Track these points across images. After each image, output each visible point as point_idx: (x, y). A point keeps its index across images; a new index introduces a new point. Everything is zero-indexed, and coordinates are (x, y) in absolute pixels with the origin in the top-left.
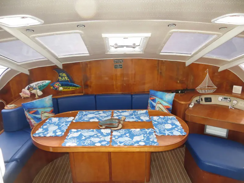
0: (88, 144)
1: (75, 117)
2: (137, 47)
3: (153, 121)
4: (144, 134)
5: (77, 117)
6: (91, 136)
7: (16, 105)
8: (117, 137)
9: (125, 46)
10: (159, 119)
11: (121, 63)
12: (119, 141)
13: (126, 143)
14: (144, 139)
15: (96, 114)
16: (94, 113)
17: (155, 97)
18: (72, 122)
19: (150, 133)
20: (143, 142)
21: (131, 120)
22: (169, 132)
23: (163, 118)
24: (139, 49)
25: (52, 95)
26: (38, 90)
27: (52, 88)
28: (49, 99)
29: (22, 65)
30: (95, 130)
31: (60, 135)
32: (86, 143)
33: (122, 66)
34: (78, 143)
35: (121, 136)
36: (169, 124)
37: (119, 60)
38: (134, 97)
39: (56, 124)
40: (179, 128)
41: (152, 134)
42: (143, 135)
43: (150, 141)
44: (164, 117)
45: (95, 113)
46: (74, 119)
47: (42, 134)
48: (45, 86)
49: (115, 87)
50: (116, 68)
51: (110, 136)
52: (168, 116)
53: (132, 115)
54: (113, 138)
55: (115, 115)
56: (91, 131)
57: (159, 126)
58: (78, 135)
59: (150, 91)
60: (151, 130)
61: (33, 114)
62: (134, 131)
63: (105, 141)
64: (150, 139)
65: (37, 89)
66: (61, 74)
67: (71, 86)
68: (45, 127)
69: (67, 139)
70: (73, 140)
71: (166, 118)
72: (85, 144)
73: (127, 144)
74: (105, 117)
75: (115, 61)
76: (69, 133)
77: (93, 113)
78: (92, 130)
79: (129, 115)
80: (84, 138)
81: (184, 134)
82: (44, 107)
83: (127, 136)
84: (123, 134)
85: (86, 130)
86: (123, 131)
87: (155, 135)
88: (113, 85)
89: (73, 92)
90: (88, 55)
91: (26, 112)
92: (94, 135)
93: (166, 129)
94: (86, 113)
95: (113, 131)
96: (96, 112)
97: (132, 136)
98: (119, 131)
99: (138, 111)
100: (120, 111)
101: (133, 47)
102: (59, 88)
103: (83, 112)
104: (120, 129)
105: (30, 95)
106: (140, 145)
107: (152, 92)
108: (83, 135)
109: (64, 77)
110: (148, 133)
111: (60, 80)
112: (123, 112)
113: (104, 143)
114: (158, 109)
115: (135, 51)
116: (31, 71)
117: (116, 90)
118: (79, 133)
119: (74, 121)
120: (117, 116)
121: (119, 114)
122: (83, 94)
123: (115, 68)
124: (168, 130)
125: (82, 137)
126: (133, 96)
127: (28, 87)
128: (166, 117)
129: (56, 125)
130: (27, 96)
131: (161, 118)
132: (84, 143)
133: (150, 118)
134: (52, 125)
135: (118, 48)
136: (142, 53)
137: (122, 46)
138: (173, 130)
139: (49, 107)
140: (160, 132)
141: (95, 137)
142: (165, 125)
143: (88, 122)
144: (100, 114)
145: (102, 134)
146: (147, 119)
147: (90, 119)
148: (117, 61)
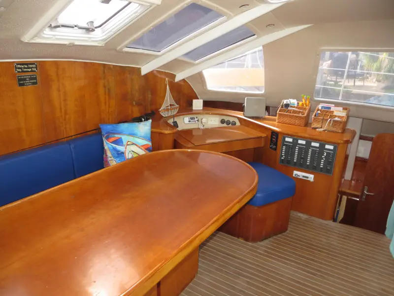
11: (32, 71)
17: (118, 136)
33: (35, 78)
37: (27, 64)
49: (24, 133)
50: (23, 85)
59: (101, 127)
75: (19, 68)
88: (19, 130)
114: (130, 156)
123: (20, 85)
126: (72, 145)
148: (23, 67)
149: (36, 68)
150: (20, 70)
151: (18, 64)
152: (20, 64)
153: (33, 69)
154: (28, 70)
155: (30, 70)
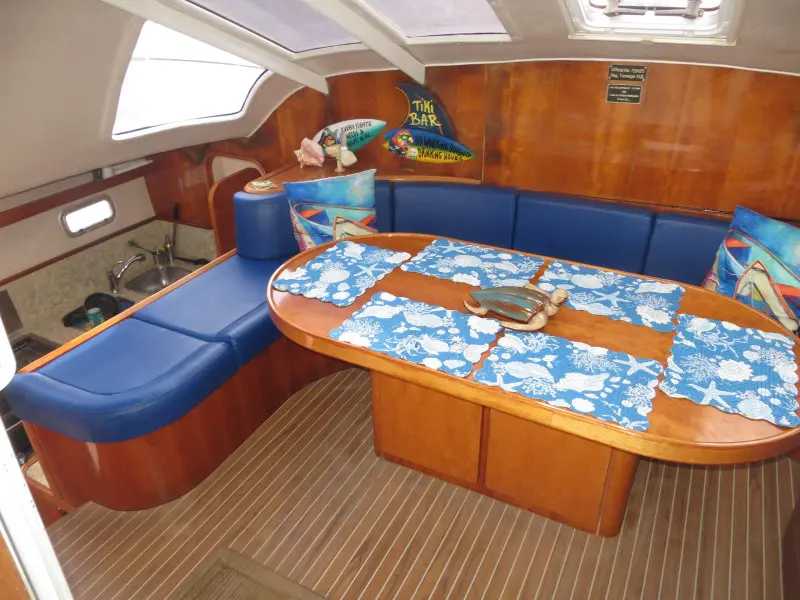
0: (405, 353)
1: (414, 254)
2: (706, 14)
3: (680, 335)
4: (613, 374)
5: (420, 257)
6: (425, 330)
7: (274, 185)
8: (506, 356)
9: (651, 8)
10: (714, 331)
11: (636, 79)
12: (507, 374)
13: (524, 388)
14: (603, 391)
15: (484, 260)
16: (484, 253)
17: (746, 241)
18: (397, 269)
19: (640, 378)
20: (590, 399)
21: (596, 309)
22: (721, 396)
23: (733, 334)
24: (715, 26)
25: (374, 170)
26: (345, 148)
27: (387, 145)
28: (365, 183)
29: (304, 59)
30: (449, 313)
31: (342, 301)
32: (398, 347)
33: (638, 92)
34: (376, 340)
35: (522, 358)
36: (747, 362)
37: (630, 67)
38: (661, 225)
39: (349, 264)
40: (779, 390)
41: (645, 384)
42: (605, 376)
43: (620, 405)
44: (737, 328)
45: (483, 256)
46: (409, 260)
47: (298, 285)
48: (367, 136)
49: (595, 174)
50: (614, 99)
51: (485, 347)
52: (760, 332)
53: (608, 290)
54: (493, 358)
55: (548, 275)
56: (438, 314)
57: (695, 362)
58: (390, 316)
59: (737, 212)
60: (652, 368)
61: (310, 219)
62: (580, 352)
63: (461, 357)
64: (626, 398)
65: (342, 145)
66: (417, 102)
67: (444, 147)
68: (316, 266)
69: (354, 320)
70: (369, 327)
71: (746, 338)
72: (394, 349)
73: (527, 391)
74: (511, 276)
75: (616, 73)
76: (369, 303)
77: (477, 255)
78: (441, 309)
79: (599, 290)
80: (401, 330)
81: (785, 422)
82: (344, 204)
83: (544, 364)
84: (537, 351)
85: (424, 306)
86: (540, 342)
87: (656, 388)
88: (589, 165)
89: (448, 170)
90: (506, 38)
91: (293, 211)
92: (438, 329)
93: (718, 380)
94: (457, 249)
95: (507, 332)
96: (489, 252)
97: (561, 369)
98: (526, 338)
99: (644, 281)
100: (575, 266)
101: (687, 16)
102: (407, 149)
103: (448, 245)
104: (535, 332)
105: (322, 160)
106: (572, 409)
107: (745, 217)
108: (405, 320)
109: (427, 114)
110: (630, 373)
111: (413, 124)
112: (583, 272)
113: (452, 364)
115: (692, 31)
116: (333, 83)
117: (599, 185)
118: (397, 310)
119: (404, 268)
120: (554, 282)
121: (565, 276)
122: (478, 182)
123: (610, 99)
124: (722, 385)
125: (400, 326)
126: (659, 221)
127: (323, 134)
128: (749, 331)
129: (349, 268)
130: (314, 161)
131: (723, 330)
132: (395, 346)
133: (674, 320)
134: (339, 264)
135: (623, 16)
136: (723, 43)
137: (640, 10)
138: (747, 392)
139: (363, 207)
140: (682, 386)
141: (436, 336)
142: (723, 363)
143: (446, 282)
144: (499, 260)
145: (465, 330)
146: (664, 318)
147: (456, 273)
148: (622, 70)
149: (645, 74)
150: (616, 76)
151: (615, 66)
152: (619, 67)
153: (638, 77)
154: (629, 77)
155: (634, 77)
